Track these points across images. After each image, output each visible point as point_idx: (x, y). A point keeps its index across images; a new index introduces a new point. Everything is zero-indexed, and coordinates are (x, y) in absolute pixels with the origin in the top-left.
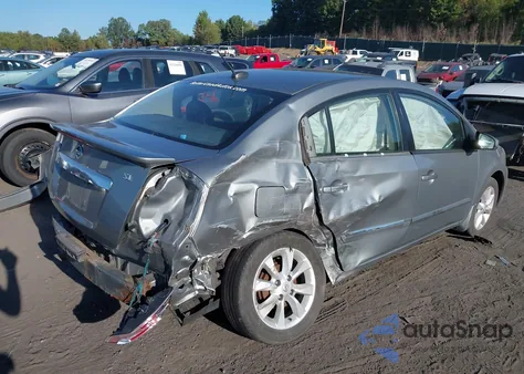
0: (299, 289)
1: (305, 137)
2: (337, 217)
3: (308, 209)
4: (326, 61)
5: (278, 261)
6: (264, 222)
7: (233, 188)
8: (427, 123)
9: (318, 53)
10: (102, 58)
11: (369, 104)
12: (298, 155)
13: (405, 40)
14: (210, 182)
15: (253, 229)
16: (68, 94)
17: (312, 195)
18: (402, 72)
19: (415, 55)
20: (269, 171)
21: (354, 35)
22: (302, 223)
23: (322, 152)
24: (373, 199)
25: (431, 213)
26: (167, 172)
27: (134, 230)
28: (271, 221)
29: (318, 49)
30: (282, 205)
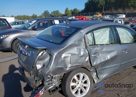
0: (85, 85)
1: (86, 40)
2: (96, 64)
3: (87, 61)
4: (99, 19)
5: (78, 77)
6: (73, 65)
7: (63, 56)
8: (125, 35)
9: (97, 17)
10: (38, 20)
11: (106, 30)
12: (83, 45)
13: (121, 12)
14: (56, 54)
15: (70, 67)
16: (29, 30)
17: (88, 57)
18: (120, 21)
19: (124, 16)
20: (74, 50)
21: (107, 12)
22: (85, 65)
23: (92, 44)
24: (108, 58)
25: (127, 62)
26: (44, 51)
27: (35, 68)
28: (75, 65)
29: (97, 16)
30: (79, 60)
